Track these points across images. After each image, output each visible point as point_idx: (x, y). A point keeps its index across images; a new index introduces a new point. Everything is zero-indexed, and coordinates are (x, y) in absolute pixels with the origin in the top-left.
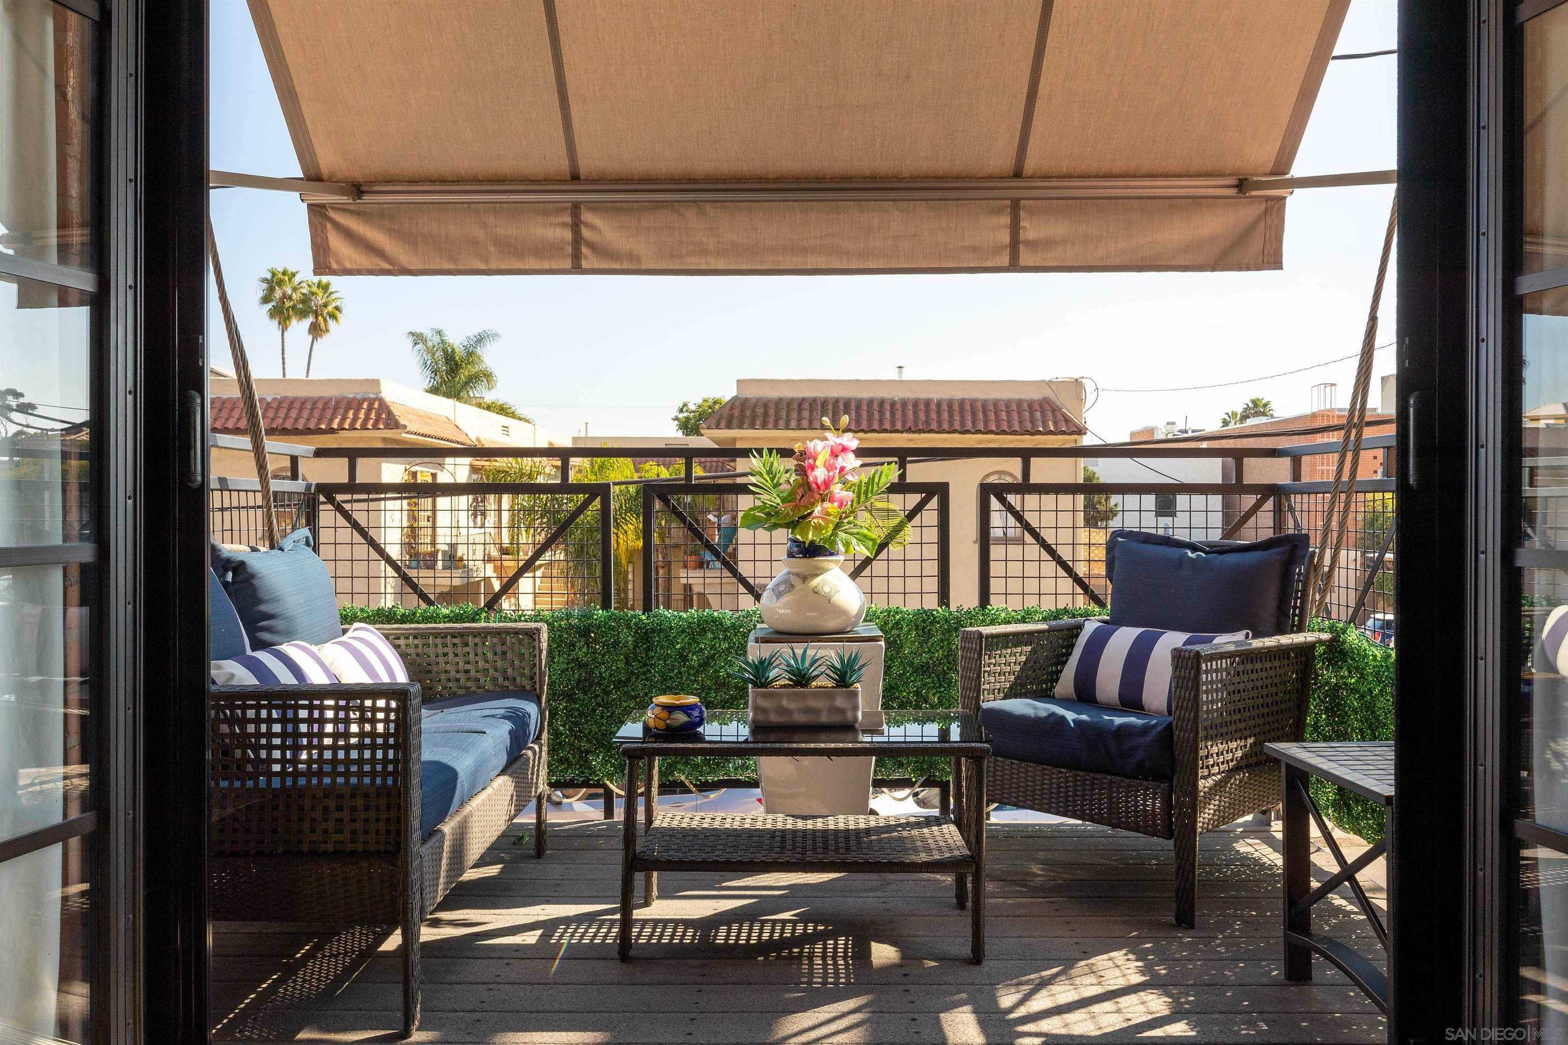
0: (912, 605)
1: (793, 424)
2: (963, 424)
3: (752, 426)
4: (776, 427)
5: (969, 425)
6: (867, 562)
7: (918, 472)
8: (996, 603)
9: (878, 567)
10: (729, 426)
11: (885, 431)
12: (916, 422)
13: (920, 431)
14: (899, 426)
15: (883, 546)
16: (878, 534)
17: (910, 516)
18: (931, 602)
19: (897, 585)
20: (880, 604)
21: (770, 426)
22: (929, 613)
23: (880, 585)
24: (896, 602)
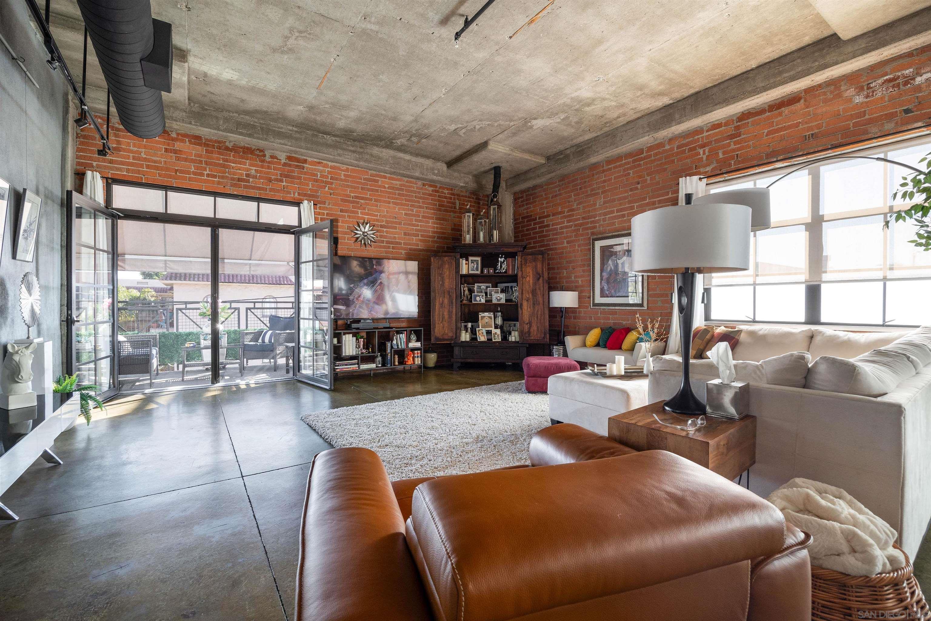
0: (233, 329)
1: (196, 279)
2: (257, 281)
3: (180, 280)
4: (189, 280)
5: (259, 281)
6: (224, 322)
7: (234, 305)
8: (249, 328)
9: (226, 322)
10: (171, 279)
11: (230, 282)
12: (241, 280)
13: (242, 283)
14: (235, 281)
15: (226, 319)
16: (226, 317)
17: (232, 313)
18: (237, 328)
19: (230, 325)
20: (226, 329)
21: (187, 279)
22: (236, 330)
23: (226, 326)
24: (229, 329)
